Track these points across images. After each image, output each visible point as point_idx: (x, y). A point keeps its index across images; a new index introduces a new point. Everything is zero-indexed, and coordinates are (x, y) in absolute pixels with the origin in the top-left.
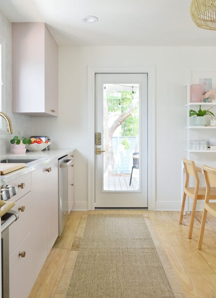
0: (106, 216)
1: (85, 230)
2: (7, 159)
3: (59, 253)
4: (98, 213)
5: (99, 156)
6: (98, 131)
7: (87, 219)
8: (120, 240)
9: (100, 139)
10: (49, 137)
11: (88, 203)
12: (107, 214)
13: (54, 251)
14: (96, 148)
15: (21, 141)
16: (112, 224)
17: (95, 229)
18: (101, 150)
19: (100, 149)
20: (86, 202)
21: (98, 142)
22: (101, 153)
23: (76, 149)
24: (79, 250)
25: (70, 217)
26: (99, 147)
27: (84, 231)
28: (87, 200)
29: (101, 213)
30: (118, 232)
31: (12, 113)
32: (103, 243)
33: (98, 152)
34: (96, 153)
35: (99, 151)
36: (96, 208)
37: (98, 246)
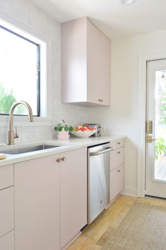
0: (152, 207)
1: (123, 220)
2: (44, 145)
3: (84, 243)
4: (146, 202)
5: (150, 145)
6: (150, 119)
7: (132, 207)
8: (155, 244)
9: (151, 127)
10: (100, 124)
11: (137, 189)
12: (155, 205)
13: (80, 239)
14: (147, 136)
15: (63, 128)
16: (155, 219)
17: (134, 221)
18: (153, 138)
19: (151, 137)
20: (136, 188)
21: (149, 130)
22: (152, 142)
23: (126, 136)
24: (104, 246)
25: (117, 201)
26: (150, 135)
27: (121, 220)
28: (137, 187)
29: (149, 203)
30: (158, 232)
31: (61, 103)
32: (133, 243)
33: (148, 140)
34: (146, 141)
35: (150, 139)
36: (146, 195)
37: (127, 245)
